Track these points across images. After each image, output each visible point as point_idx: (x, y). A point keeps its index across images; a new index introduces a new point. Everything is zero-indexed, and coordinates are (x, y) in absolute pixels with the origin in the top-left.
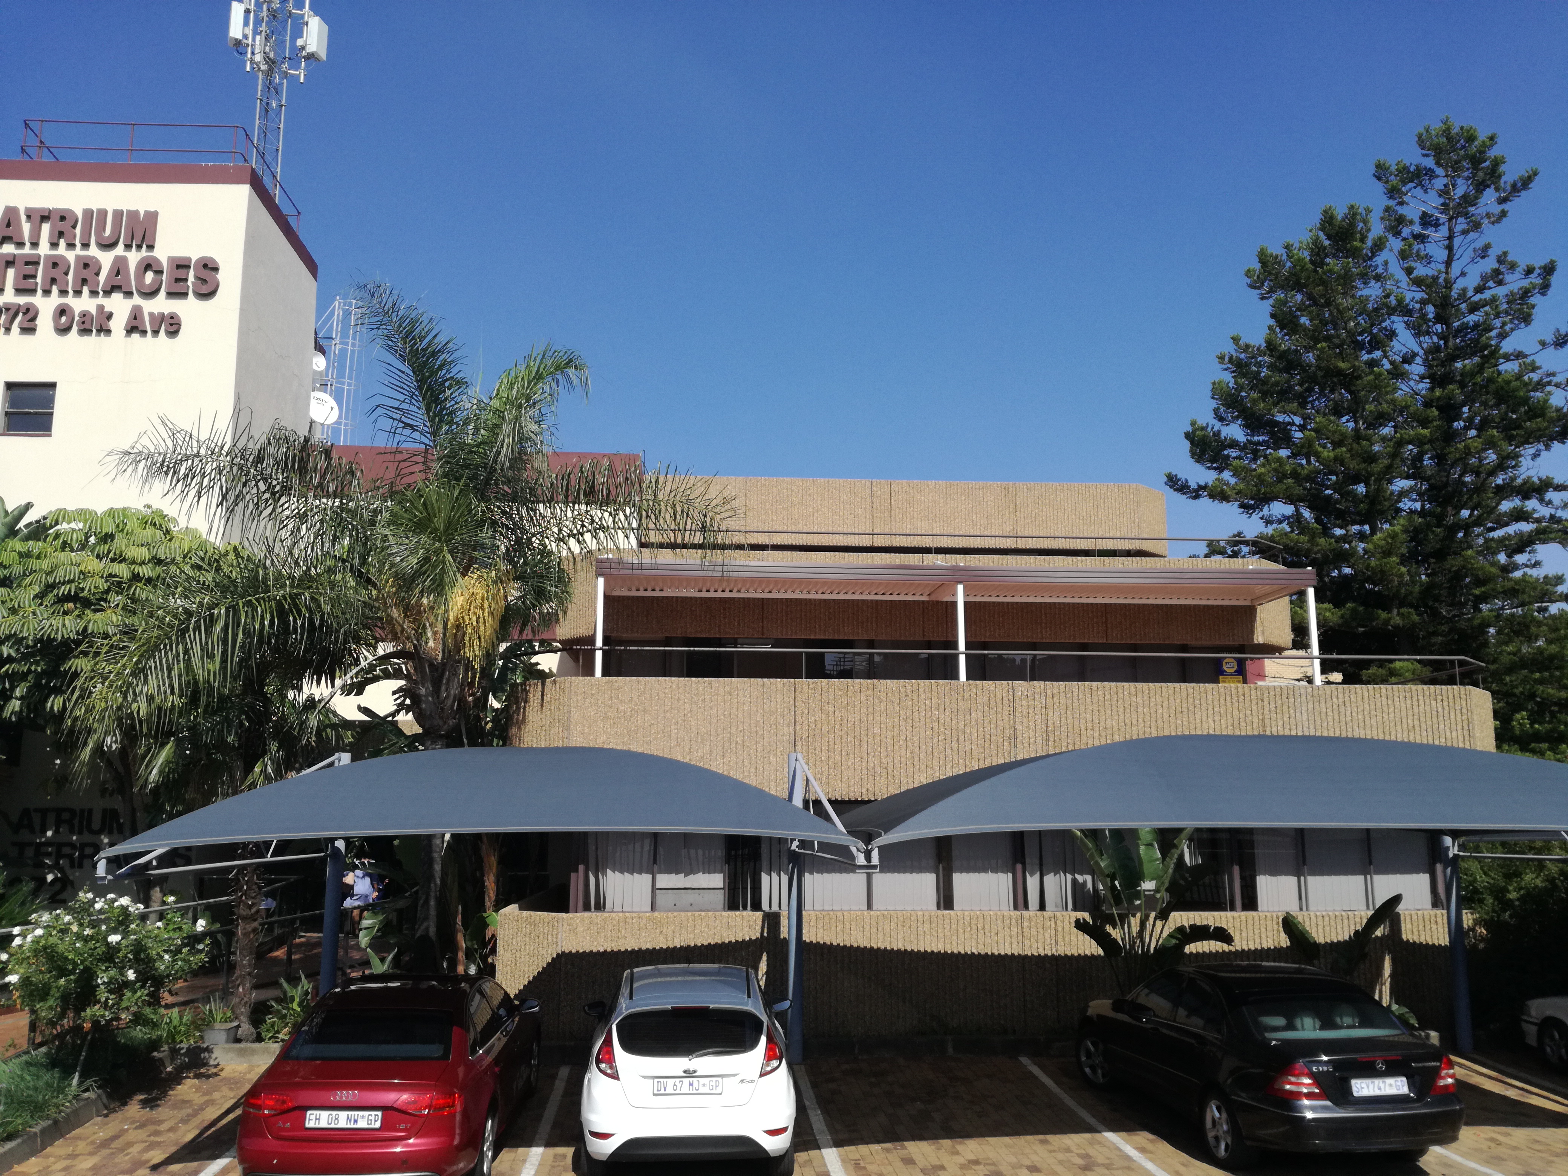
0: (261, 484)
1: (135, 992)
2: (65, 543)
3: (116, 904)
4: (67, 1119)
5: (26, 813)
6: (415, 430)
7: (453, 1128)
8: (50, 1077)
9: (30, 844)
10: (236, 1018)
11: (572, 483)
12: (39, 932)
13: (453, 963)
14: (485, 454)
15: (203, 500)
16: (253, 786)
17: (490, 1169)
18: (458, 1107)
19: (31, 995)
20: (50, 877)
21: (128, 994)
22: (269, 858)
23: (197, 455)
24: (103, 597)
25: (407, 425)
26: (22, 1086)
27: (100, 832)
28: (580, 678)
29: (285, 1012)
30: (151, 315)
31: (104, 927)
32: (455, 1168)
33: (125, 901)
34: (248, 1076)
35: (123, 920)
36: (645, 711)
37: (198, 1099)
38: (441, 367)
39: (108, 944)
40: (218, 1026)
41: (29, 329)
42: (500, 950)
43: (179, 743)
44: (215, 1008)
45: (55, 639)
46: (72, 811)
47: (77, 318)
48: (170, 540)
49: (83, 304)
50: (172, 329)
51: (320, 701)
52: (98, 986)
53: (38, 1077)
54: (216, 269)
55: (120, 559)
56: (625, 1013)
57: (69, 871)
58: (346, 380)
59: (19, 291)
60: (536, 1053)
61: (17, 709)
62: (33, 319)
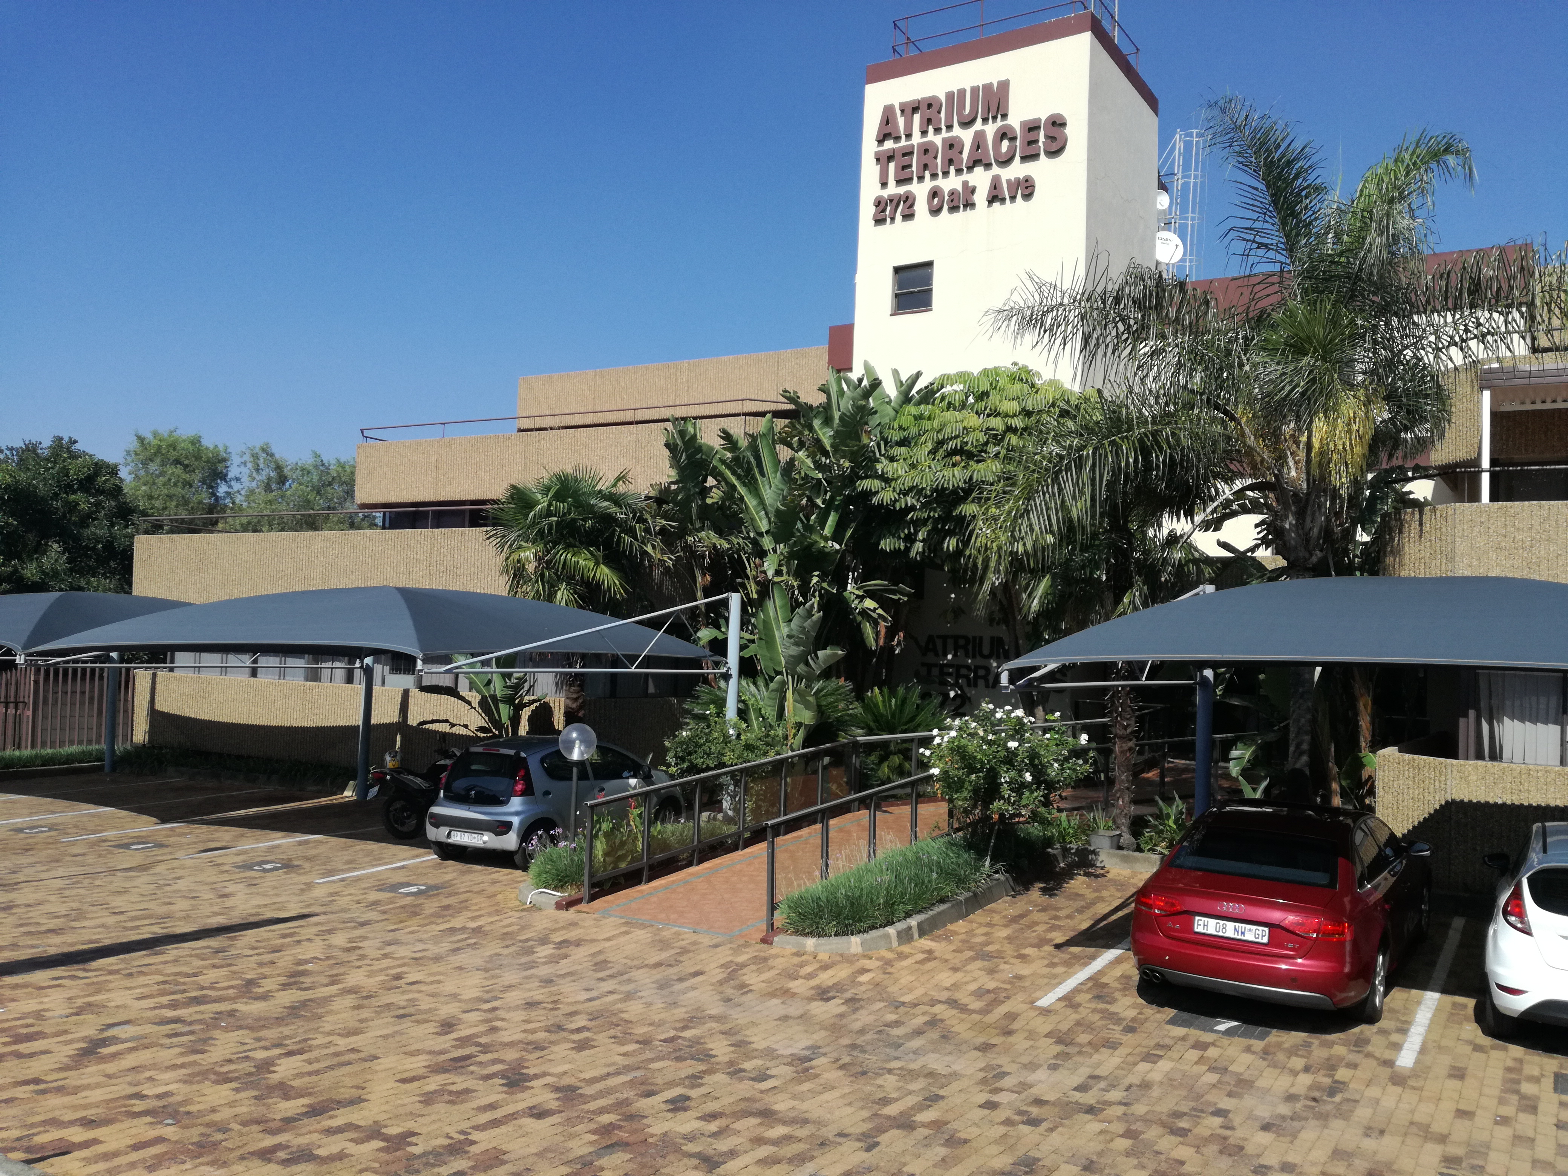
0: (1120, 325)
1: (1032, 792)
2: (949, 403)
3: (1013, 715)
4: (984, 893)
5: (931, 639)
6: (1270, 249)
7: (1343, 956)
8: (967, 856)
9: (936, 665)
10: (1118, 828)
11: (1453, 283)
12: (953, 734)
13: (1327, 798)
14: (1349, 262)
15: (1068, 346)
16: (1124, 613)
17: (1381, 1002)
18: (1348, 936)
19: (949, 786)
20: (952, 694)
21: (1027, 794)
22: (1143, 681)
23: (1061, 304)
24: (983, 448)
25: (1261, 245)
26: (949, 861)
27: (989, 657)
28: (1466, 504)
29: (1161, 827)
30: (1008, 181)
31: (1003, 734)
32: (1345, 995)
33: (1020, 713)
34: (1132, 881)
35: (1018, 730)
36: (1549, 539)
37: (1090, 895)
38: (1297, 176)
39: (1007, 749)
40: (1101, 832)
41: (908, 216)
42: (1379, 791)
43: (1054, 577)
44: (1098, 816)
45: (946, 489)
46: (965, 638)
47: (947, 198)
48: (1036, 392)
49: (951, 183)
50: (1027, 192)
51: (1182, 536)
52: (1002, 784)
53: (959, 856)
54: (1063, 125)
55: (995, 413)
56: (1538, 868)
57: (966, 689)
58: (1190, 215)
59: (900, 182)
60: (1426, 899)
61: (921, 550)
62: (912, 206)
